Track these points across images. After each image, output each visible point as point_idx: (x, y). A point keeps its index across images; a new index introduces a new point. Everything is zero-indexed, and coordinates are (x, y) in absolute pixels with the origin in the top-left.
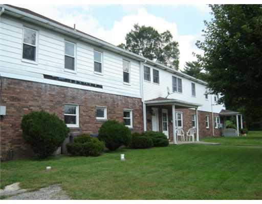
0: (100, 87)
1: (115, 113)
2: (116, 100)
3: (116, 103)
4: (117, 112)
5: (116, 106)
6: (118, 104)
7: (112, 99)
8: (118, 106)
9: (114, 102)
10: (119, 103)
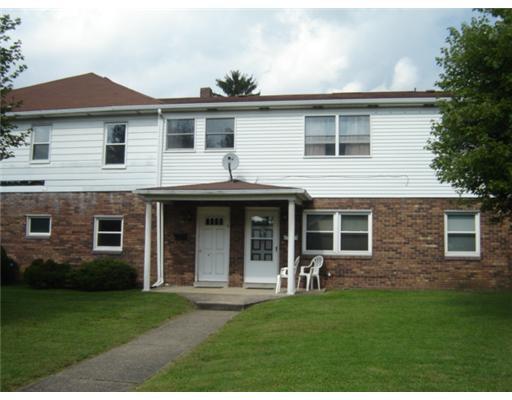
0: (41, 183)
1: (69, 224)
2: (72, 202)
3: (72, 208)
4: (74, 223)
5: (72, 212)
6: (77, 208)
7: (62, 201)
8: (77, 212)
9: (68, 204)
10: (82, 206)
